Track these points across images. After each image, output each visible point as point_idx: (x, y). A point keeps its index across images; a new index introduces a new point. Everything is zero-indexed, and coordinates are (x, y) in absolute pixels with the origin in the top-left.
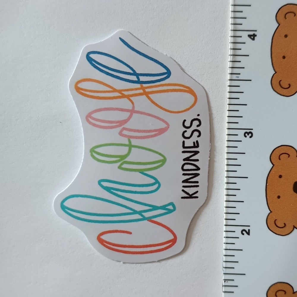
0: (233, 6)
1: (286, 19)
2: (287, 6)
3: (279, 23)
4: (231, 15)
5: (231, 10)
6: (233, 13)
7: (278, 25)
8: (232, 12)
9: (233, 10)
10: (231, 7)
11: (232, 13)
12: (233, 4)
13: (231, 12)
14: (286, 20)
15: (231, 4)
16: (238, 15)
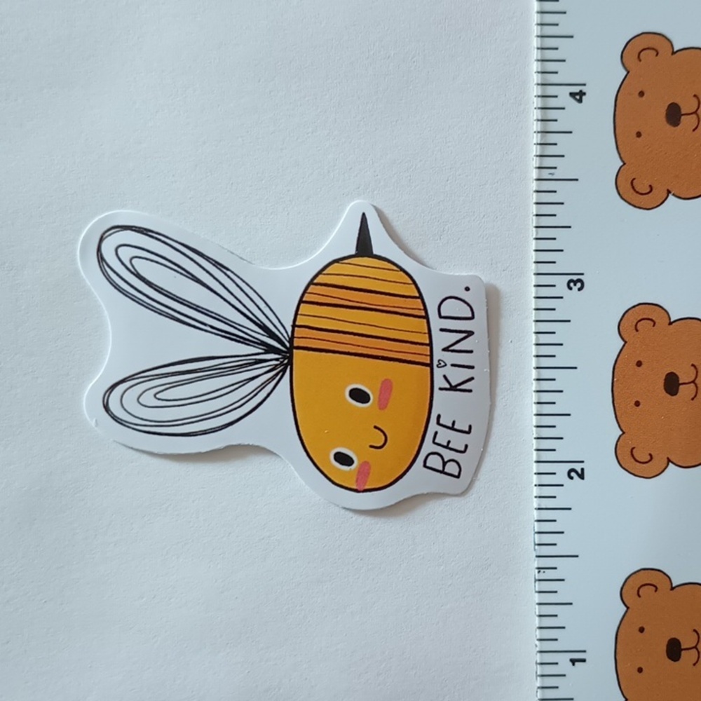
0: (539, 39)
1: (640, 60)
2: (641, 36)
3: (628, 69)
4: (535, 54)
5: (536, 46)
6: (539, 51)
7: (625, 73)
8: (538, 48)
9: (539, 46)
10: (535, 39)
11: (537, 52)
12: (539, 34)
13: (536, 50)
14: (641, 63)
15: (535, 34)
16: (550, 54)
